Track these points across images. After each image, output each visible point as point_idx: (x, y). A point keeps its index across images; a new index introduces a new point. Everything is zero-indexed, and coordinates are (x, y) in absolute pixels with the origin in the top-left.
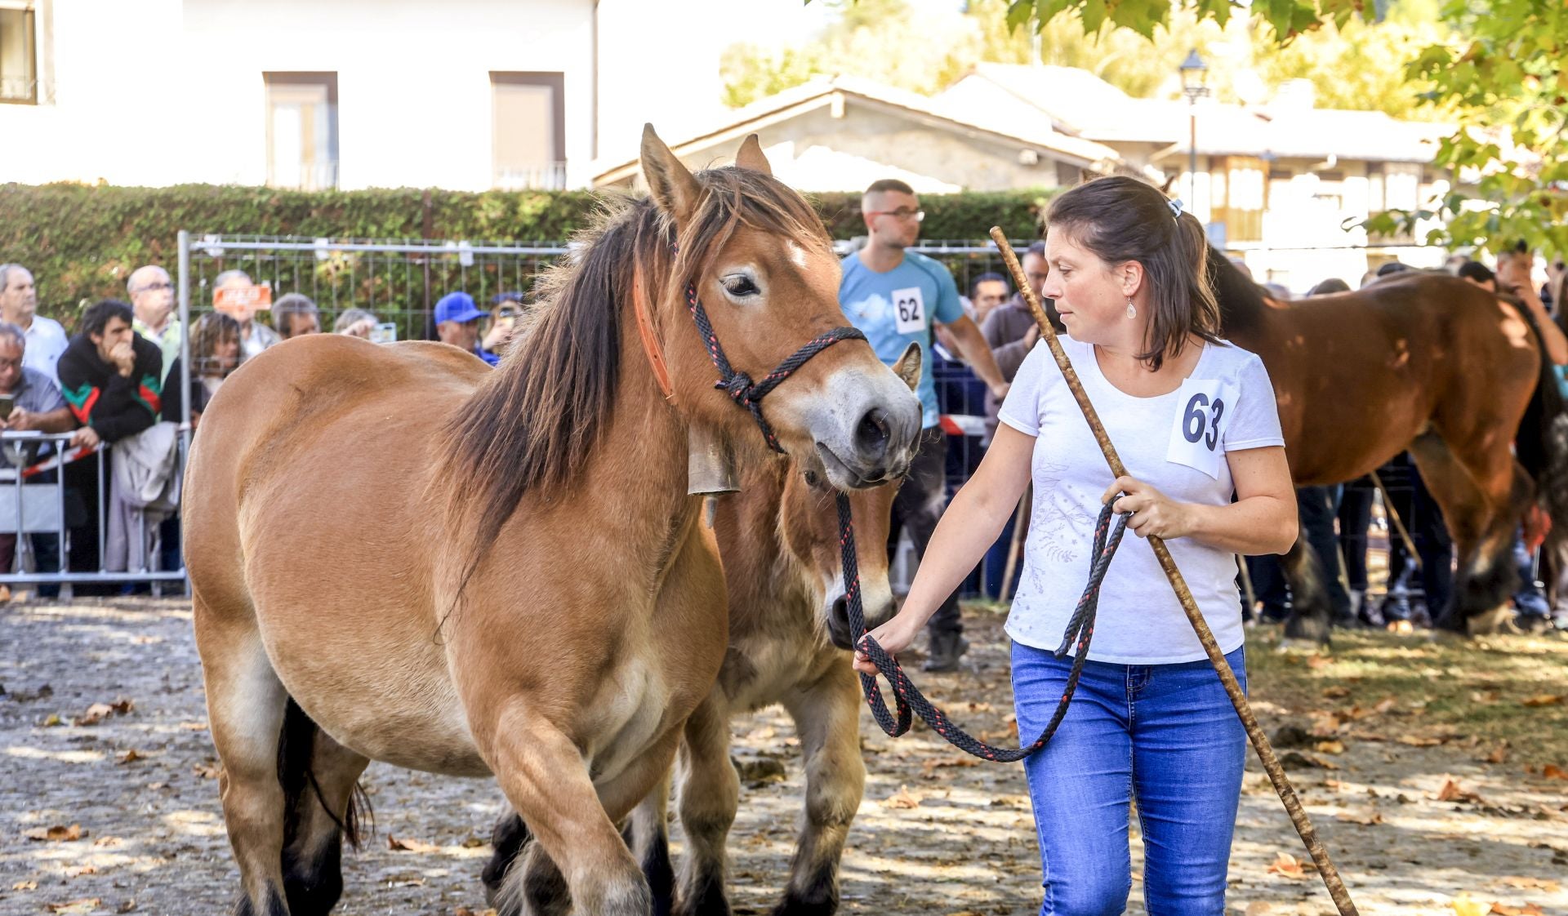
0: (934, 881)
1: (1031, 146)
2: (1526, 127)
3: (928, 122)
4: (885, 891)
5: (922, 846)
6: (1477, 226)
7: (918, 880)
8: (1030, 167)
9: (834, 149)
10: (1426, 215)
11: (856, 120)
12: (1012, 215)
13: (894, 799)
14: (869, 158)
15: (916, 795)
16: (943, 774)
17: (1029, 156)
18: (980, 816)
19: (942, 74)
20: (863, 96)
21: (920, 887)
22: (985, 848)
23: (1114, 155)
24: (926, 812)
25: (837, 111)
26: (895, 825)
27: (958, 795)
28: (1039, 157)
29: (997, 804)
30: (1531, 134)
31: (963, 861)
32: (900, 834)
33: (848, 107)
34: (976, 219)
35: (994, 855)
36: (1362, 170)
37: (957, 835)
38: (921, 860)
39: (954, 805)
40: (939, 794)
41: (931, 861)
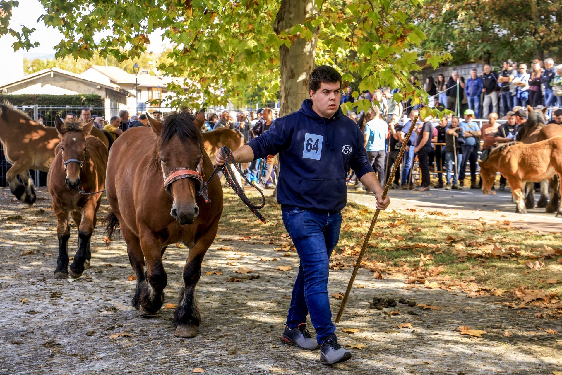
0: (25, 245)
1: (99, 84)
2: (186, 82)
3: (74, 78)
4: (13, 248)
5: (26, 238)
6: (176, 103)
7: (21, 245)
8: (99, 89)
9: (51, 85)
10: (164, 100)
11: (56, 78)
12: (76, 100)
13: (23, 229)
14: (60, 87)
15: (28, 228)
16: (38, 224)
17: (99, 87)
18: (43, 232)
19: (86, 67)
20: (58, 72)
21: (21, 247)
22: (40, 238)
23: (119, 87)
24: (30, 231)
25: (52, 76)
26: (22, 234)
27: (39, 228)
28: (101, 87)
29: (47, 230)
30: (187, 83)
31: (34, 241)
32: (22, 236)
33: (54, 75)
34: (67, 101)
35: (41, 240)
36: (147, 89)
37: (35, 236)
38: (24, 241)
39: (37, 230)
40: (35, 228)
41: (26, 241)
